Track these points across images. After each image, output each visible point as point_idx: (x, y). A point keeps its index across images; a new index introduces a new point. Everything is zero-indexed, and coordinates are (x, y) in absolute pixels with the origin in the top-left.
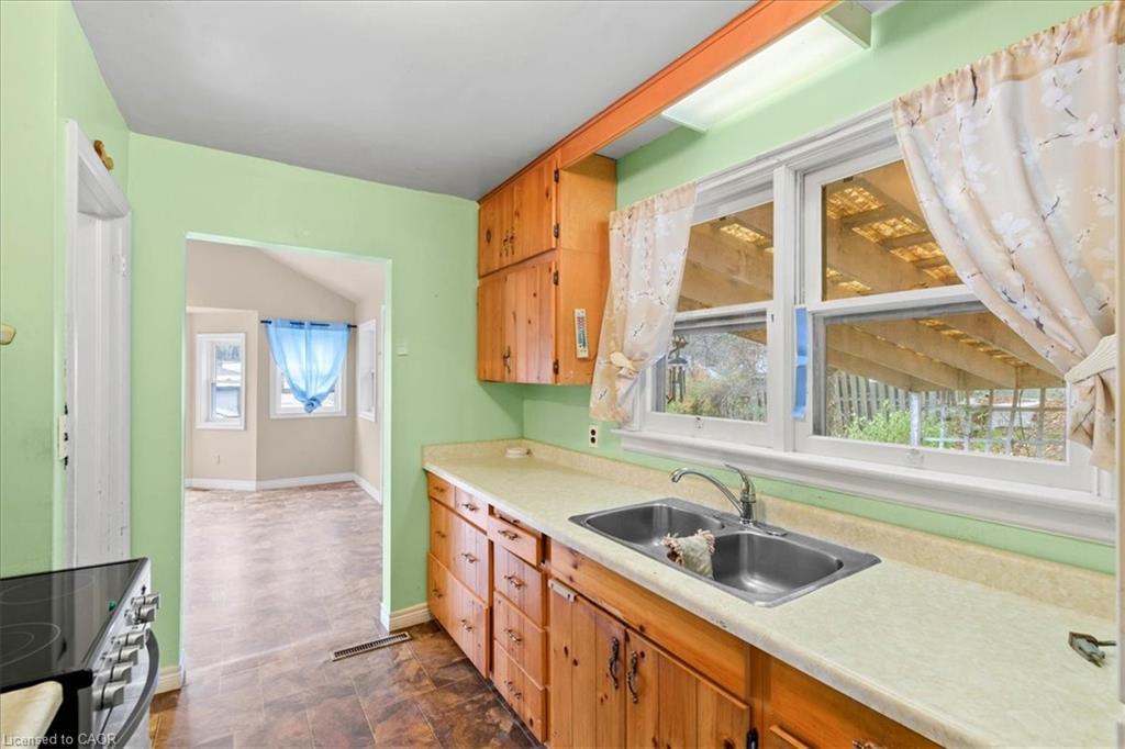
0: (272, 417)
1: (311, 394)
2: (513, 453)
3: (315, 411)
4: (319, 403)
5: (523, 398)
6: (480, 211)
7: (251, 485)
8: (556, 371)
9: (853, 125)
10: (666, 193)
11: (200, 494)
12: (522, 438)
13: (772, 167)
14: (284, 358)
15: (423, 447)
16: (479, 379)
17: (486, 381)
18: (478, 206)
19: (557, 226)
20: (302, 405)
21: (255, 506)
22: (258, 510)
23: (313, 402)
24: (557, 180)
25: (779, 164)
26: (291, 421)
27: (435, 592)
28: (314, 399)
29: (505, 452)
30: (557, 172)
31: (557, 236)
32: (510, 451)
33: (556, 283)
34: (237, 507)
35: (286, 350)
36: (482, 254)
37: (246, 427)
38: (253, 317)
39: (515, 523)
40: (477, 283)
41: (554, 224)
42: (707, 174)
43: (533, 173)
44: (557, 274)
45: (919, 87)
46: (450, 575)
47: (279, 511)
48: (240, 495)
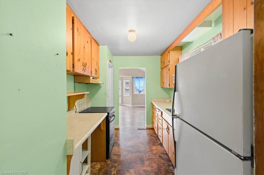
0: (134, 94)
1: (140, 90)
2: (167, 101)
3: (140, 93)
4: (141, 92)
5: (170, 91)
6: (161, 57)
7: (131, 106)
8: (169, 86)
9: (205, 43)
10: (186, 53)
11: (124, 106)
12: (170, 98)
13: (201, 48)
14: (135, 84)
15: (151, 99)
16: (161, 87)
17: (162, 88)
18: (160, 56)
19: (169, 61)
20: (138, 92)
21: (131, 109)
22: (131, 110)
23: (140, 92)
24: (169, 53)
25: (202, 47)
26: (137, 95)
27: (153, 123)
28: (140, 91)
29: (166, 101)
30: (169, 51)
31: (169, 62)
32: (167, 100)
33: (169, 70)
34: (128, 109)
35: (136, 82)
36: (161, 65)
37: (130, 96)
38: (131, 77)
39: (159, 110)
40: (161, 70)
41: (169, 60)
42: (193, 49)
43: (166, 51)
44: (169, 69)
45: (215, 36)
46: (154, 120)
47: (134, 110)
48: (129, 107)
